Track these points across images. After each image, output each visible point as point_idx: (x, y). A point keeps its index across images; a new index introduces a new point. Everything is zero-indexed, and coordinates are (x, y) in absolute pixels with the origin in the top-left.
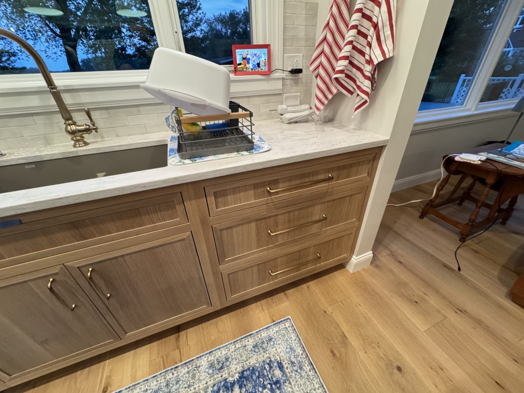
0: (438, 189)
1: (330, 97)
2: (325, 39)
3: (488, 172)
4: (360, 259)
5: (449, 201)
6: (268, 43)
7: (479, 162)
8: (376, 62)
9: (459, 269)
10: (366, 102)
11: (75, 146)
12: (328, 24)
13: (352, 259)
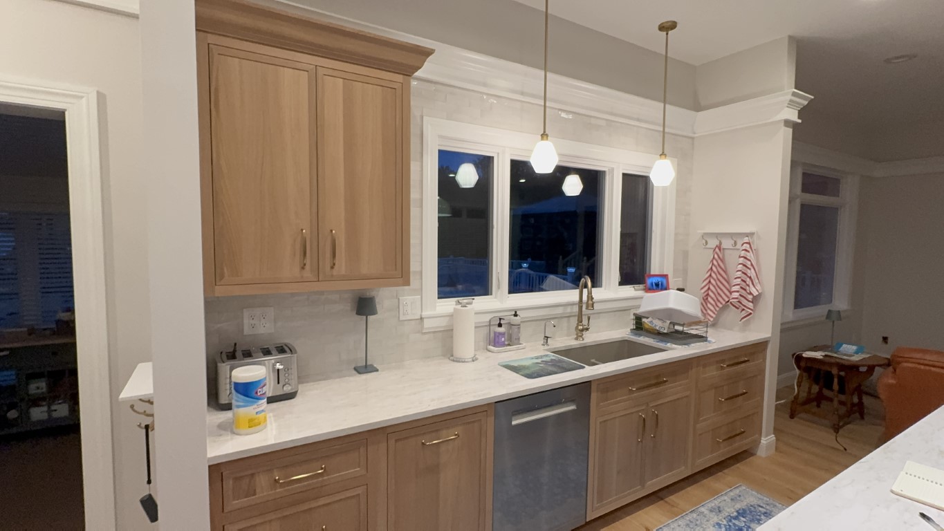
0: (797, 385)
1: (718, 309)
2: (710, 275)
3: (831, 364)
4: (767, 440)
5: (808, 401)
6: (665, 273)
7: (822, 357)
8: (755, 295)
9: (845, 449)
10: (751, 314)
11: (576, 339)
12: (712, 268)
13: (762, 441)
